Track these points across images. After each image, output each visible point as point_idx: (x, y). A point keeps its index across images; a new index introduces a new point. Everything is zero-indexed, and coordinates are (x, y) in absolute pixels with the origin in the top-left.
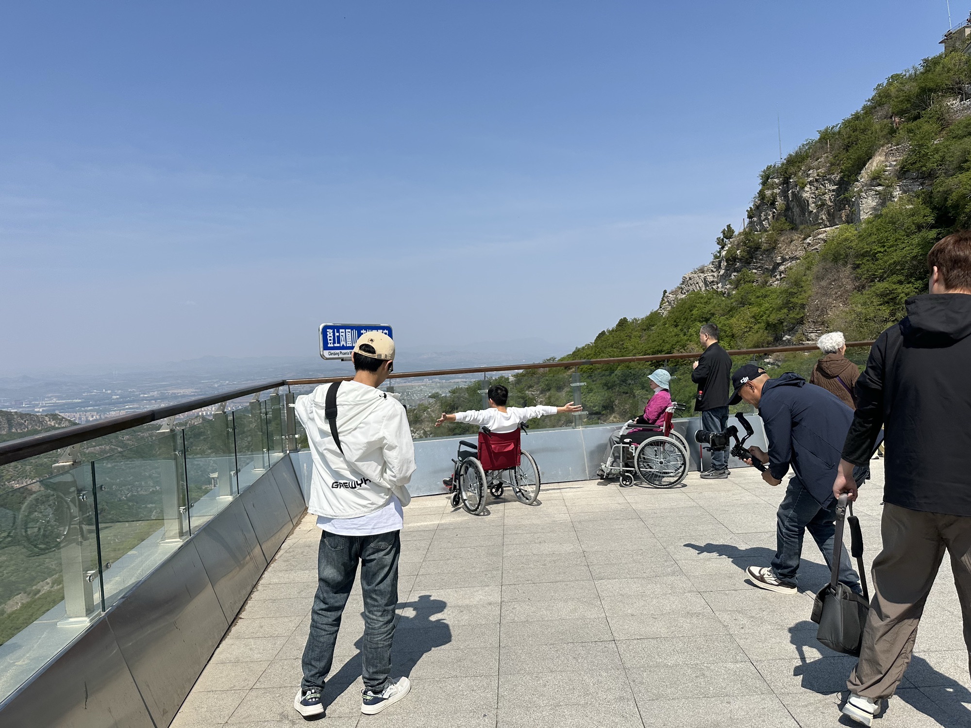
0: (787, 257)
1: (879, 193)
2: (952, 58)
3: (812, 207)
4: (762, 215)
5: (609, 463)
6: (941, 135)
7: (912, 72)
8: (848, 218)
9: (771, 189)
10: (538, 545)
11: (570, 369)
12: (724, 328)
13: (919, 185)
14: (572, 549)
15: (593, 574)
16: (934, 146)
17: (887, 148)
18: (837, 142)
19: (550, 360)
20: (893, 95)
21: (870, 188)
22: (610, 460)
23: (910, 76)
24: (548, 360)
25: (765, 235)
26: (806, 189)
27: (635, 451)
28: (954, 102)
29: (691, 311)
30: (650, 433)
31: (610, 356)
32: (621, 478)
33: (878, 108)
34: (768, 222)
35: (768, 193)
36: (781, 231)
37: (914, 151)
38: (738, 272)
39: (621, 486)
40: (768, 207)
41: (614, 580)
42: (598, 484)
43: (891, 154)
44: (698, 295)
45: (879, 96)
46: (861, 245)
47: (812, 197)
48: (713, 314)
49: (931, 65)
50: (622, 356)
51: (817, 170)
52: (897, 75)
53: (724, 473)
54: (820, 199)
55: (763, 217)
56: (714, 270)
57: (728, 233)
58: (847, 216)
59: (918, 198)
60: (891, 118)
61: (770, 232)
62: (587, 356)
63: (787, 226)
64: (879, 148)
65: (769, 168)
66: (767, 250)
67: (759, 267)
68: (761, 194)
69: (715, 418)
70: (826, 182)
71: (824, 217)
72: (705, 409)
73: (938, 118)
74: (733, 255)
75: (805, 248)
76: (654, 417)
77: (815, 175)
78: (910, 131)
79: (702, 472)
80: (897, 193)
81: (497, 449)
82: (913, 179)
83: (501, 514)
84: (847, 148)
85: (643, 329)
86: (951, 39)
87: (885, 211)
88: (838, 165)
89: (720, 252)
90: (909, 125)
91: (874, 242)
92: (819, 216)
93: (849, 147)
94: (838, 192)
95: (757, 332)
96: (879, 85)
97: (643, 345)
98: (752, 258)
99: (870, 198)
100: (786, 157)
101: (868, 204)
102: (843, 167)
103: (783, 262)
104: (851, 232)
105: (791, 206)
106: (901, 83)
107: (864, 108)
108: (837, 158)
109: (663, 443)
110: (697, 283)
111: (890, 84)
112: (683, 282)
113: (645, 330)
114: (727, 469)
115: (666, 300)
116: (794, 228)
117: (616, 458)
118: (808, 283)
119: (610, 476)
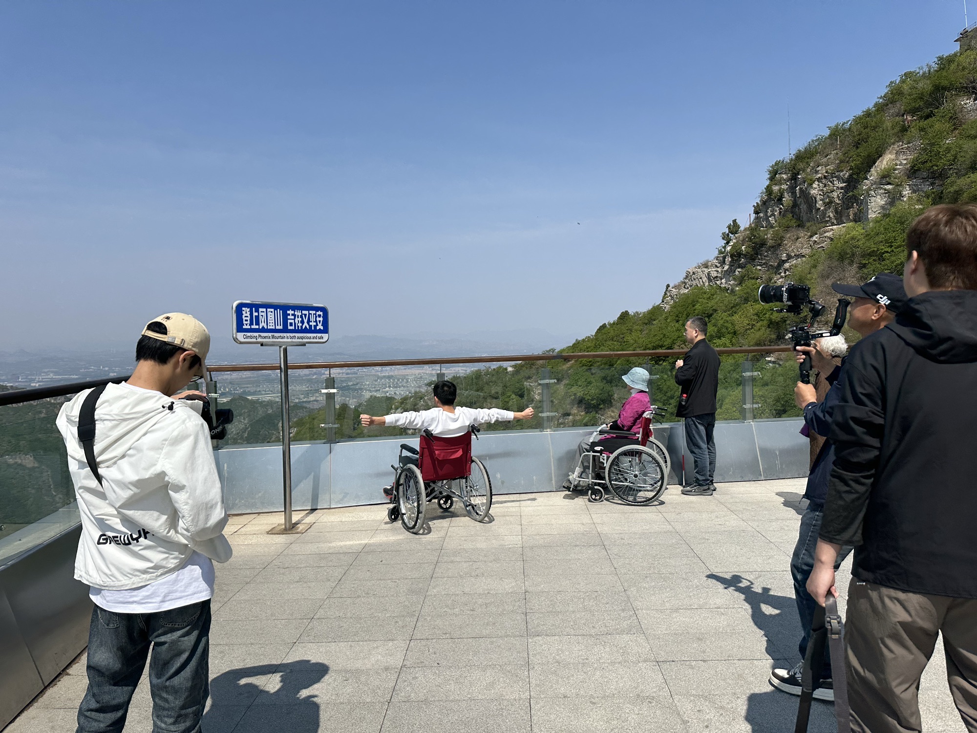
0: (793, 254)
1: (888, 192)
2: (967, 56)
3: (820, 204)
4: (769, 211)
5: (576, 473)
6: (954, 135)
7: (926, 69)
8: (855, 217)
9: (778, 185)
10: (473, 579)
11: (569, 361)
12: (726, 325)
13: (929, 185)
14: (512, 587)
15: (529, 627)
16: (946, 146)
17: (898, 146)
18: (847, 139)
19: (550, 351)
20: (905, 92)
21: (878, 186)
22: (578, 470)
23: (924, 73)
24: (547, 351)
25: (771, 231)
26: (814, 186)
27: (607, 460)
28: (968, 101)
29: (693, 306)
30: (624, 440)
31: (610, 350)
32: (590, 492)
33: (890, 105)
34: (775, 218)
35: (776, 188)
36: (787, 228)
37: (925, 149)
38: (742, 268)
39: (590, 501)
40: (775, 203)
41: (553, 638)
42: (564, 498)
43: (901, 152)
44: (700, 290)
45: (892, 94)
46: (868, 244)
47: (820, 194)
48: (715, 311)
49: (945, 63)
50: (623, 350)
51: (826, 167)
52: (911, 73)
53: (709, 489)
54: (828, 196)
55: (769, 213)
56: (719, 265)
57: (734, 228)
58: (855, 214)
59: (928, 198)
60: (903, 116)
61: (777, 229)
62: (587, 348)
63: (793, 223)
64: (890, 146)
65: (777, 164)
66: (773, 247)
67: (764, 264)
68: (769, 189)
69: (699, 426)
70: (835, 179)
71: (831, 215)
72: (689, 415)
73: (951, 117)
74: (738, 251)
75: (811, 246)
76: (629, 424)
77: (824, 172)
78: (922, 129)
79: (684, 487)
80: (907, 192)
81: (442, 456)
82: (923, 178)
83: (442, 533)
84: (857, 145)
85: (644, 323)
86: (967, 37)
87: (893, 210)
88: (847, 162)
89: (725, 247)
90: (921, 123)
91: (882, 242)
92: (826, 214)
93: (859, 144)
94: (846, 189)
95: (759, 329)
96: (892, 83)
97: (644, 339)
98: (757, 254)
99: (878, 197)
100: (795, 153)
101: (876, 203)
102: (853, 165)
103: (789, 260)
104: (858, 230)
105: (799, 203)
106: (914, 81)
107: (876, 105)
108: (846, 155)
109: (639, 453)
110: (701, 278)
111: (903, 82)
112: (687, 277)
113: (646, 324)
114: (712, 483)
115: (669, 294)
116: (801, 226)
117: (585, 468)
118: (812, 281)
119: (579, 488)
